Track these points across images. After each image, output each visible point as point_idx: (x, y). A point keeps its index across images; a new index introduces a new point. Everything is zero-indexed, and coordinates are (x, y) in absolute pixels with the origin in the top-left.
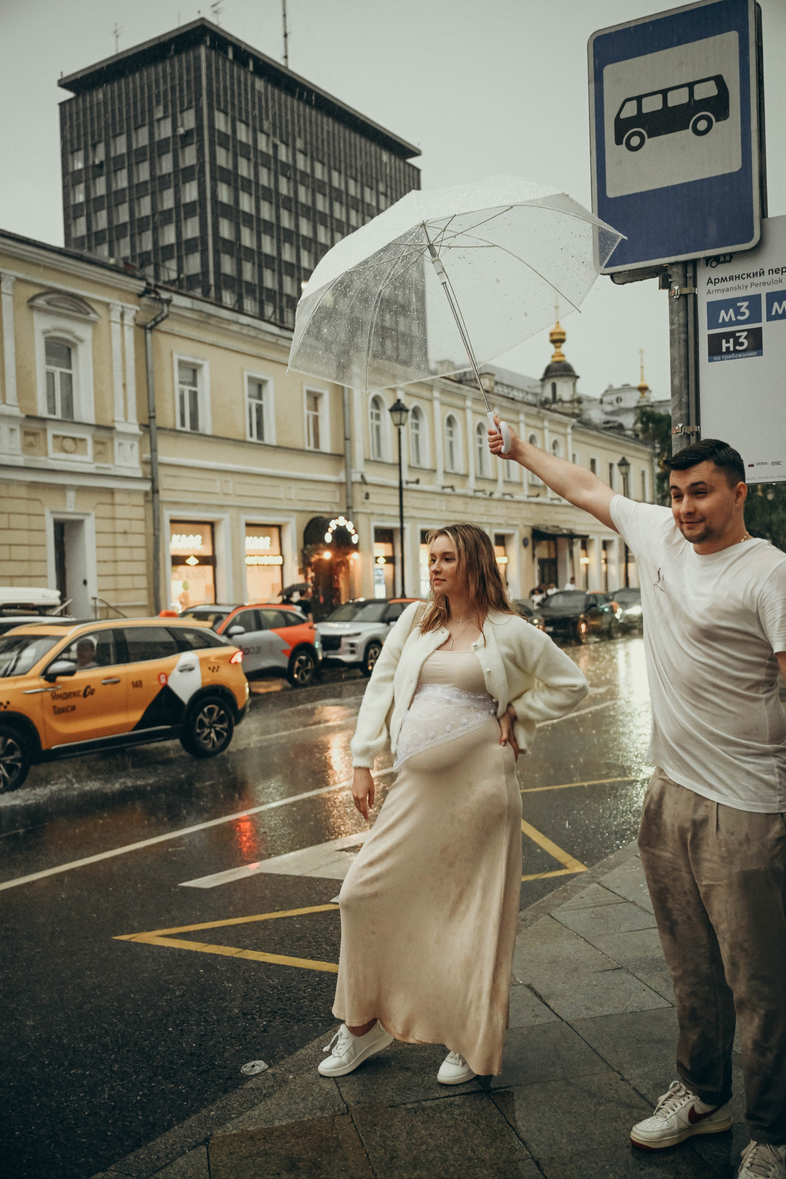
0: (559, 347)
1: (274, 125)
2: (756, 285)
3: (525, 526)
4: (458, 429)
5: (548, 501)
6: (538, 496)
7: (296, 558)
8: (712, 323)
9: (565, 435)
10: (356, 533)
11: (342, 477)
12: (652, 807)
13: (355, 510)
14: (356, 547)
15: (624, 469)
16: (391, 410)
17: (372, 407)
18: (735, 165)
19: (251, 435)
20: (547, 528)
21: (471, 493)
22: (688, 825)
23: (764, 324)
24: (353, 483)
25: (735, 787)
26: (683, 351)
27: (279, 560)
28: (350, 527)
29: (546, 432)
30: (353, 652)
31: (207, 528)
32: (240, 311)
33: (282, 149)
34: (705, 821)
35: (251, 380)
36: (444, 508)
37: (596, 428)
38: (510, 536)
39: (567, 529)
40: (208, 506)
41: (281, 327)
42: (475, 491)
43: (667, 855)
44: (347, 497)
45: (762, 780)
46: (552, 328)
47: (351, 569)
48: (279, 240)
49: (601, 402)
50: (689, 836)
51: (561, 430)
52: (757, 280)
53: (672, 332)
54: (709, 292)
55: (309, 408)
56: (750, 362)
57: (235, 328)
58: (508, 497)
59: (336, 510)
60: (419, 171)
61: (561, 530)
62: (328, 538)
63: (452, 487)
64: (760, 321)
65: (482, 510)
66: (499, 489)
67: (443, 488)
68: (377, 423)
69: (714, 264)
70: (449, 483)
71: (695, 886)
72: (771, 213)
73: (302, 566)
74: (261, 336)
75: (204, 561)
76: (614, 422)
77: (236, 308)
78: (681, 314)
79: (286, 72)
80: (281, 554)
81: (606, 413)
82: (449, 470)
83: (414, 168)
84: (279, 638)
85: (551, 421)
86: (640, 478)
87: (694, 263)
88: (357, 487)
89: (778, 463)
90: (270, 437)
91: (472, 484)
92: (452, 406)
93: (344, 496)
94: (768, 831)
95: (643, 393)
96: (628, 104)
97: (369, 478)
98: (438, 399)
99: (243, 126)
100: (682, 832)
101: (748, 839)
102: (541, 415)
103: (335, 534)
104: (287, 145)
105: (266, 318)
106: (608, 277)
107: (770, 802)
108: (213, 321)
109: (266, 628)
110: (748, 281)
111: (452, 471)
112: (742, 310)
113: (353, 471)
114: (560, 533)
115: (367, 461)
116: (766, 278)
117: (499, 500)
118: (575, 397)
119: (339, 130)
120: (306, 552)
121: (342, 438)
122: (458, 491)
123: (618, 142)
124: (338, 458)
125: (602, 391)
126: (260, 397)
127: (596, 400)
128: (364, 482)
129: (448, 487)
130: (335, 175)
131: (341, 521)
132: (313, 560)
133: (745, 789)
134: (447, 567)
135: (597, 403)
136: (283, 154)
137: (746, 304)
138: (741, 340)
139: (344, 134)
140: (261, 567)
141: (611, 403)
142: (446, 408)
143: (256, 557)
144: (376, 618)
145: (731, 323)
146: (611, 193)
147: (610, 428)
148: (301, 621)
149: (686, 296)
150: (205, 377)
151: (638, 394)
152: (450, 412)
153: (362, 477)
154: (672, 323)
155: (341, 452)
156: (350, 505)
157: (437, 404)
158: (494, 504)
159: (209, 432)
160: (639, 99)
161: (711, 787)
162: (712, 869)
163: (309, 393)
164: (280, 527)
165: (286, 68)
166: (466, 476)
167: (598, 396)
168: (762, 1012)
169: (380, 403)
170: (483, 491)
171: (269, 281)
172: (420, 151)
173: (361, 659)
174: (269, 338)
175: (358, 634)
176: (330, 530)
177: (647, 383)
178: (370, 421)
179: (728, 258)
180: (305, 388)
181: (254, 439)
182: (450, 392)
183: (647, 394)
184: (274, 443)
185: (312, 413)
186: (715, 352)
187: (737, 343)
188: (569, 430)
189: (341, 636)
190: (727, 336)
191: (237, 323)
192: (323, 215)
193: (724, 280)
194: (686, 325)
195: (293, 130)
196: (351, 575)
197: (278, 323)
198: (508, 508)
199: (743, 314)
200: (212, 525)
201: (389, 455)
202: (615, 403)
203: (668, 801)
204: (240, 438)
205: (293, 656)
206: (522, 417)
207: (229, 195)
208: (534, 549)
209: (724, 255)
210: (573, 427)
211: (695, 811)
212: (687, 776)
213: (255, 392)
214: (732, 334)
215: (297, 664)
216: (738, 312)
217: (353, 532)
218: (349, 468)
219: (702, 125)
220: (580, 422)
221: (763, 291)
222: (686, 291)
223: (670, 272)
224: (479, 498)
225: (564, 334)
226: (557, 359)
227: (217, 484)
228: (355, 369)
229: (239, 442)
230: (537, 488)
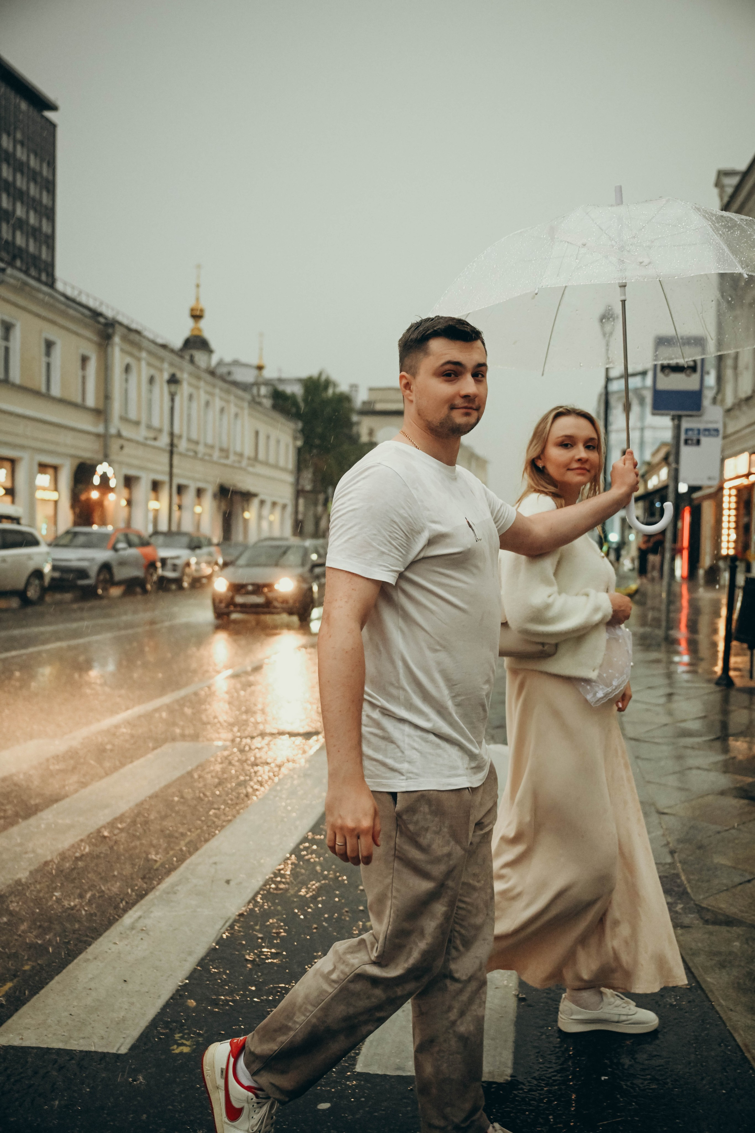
0: (198, 322)
3: (215, 482)
6: (225, 458)
7: (68, 496)
9: (243, 409)
10: (113, 478)
11: (101, 430)
13: (111, 458)
14: (111, 490)
17: (125, 373)
20: (229, 485)
21: (185, 451)
24: (110, 436)
27: (56, 496)
28: (110, 472)
29: (232, 405)
31: (10, 464)
35: (45, 340)
36: (166, 462)
38: (205, 490)
39: (242, 488)
42: (188, 450)
44: (104, 447)
46: (192, 303)
55: (81, 369)
57: (41, 296)
58: (207, 458)
59: (99, 456)
60: (54, 126)
61: (239, 488)
62: (96, 481)
65: (190, 466)
66: (203, 450)
67: (167, 445)
68: (126, 386)
73: (72, 503)
75: (7, 491)
80: (57, 491)
83: (50, 121)
85: (235, 396)
87: (682, 415)
88: (113, 440)
90: (55, 391)
91: (186, 443)
93: (102, 444)
95: (259, 371)
96: (665, 361)
97: (125, 433)
102: (229, 390)
103: (100, 478)
108: (27, 289)
113: (111, 425)
114: (236, 489)
115: (121, 418)
117: (201, 459)
120: (76, 491)
121: (103, 397)
123: (662, 372)
124: (98, 413)
126: (49, 356)
128: (119, 435)
131: (104, 467)
132: (82, 498)
150: (17, 334)
153: (119, 432)
155: (102, 408)
156: (106, 454)
158: (198, 462)
159: (16, 382)
160: (669, 360)
163: (82, 355)
164: (56, 468)
166: (181, 437)
169: (130, 370)
170: (193, 450)
172: (57, 107)
176: (97, 475)
177: (265, 362)
178: (124, 384)
179: (692, 416)
180: (79, 351)
181: (45, 391)
183: (263, 372)
184: (57, 396)
185: (83, 372)
188: (246, 405)
198: (207, 466)
200: (13, 462)
201: (134, 413)
204: (37, 389)
208: (220, 501)
210: (248, 403)
213: (47, 352)
217: (111, 477)
218: (107, 423)
219: (689, 374)
224: (190, 456)
225: (202, 311)
226: (196, 333)
227: (21, 427)
228: (117, 339)
229: (36, 393)
230: (225, 452)
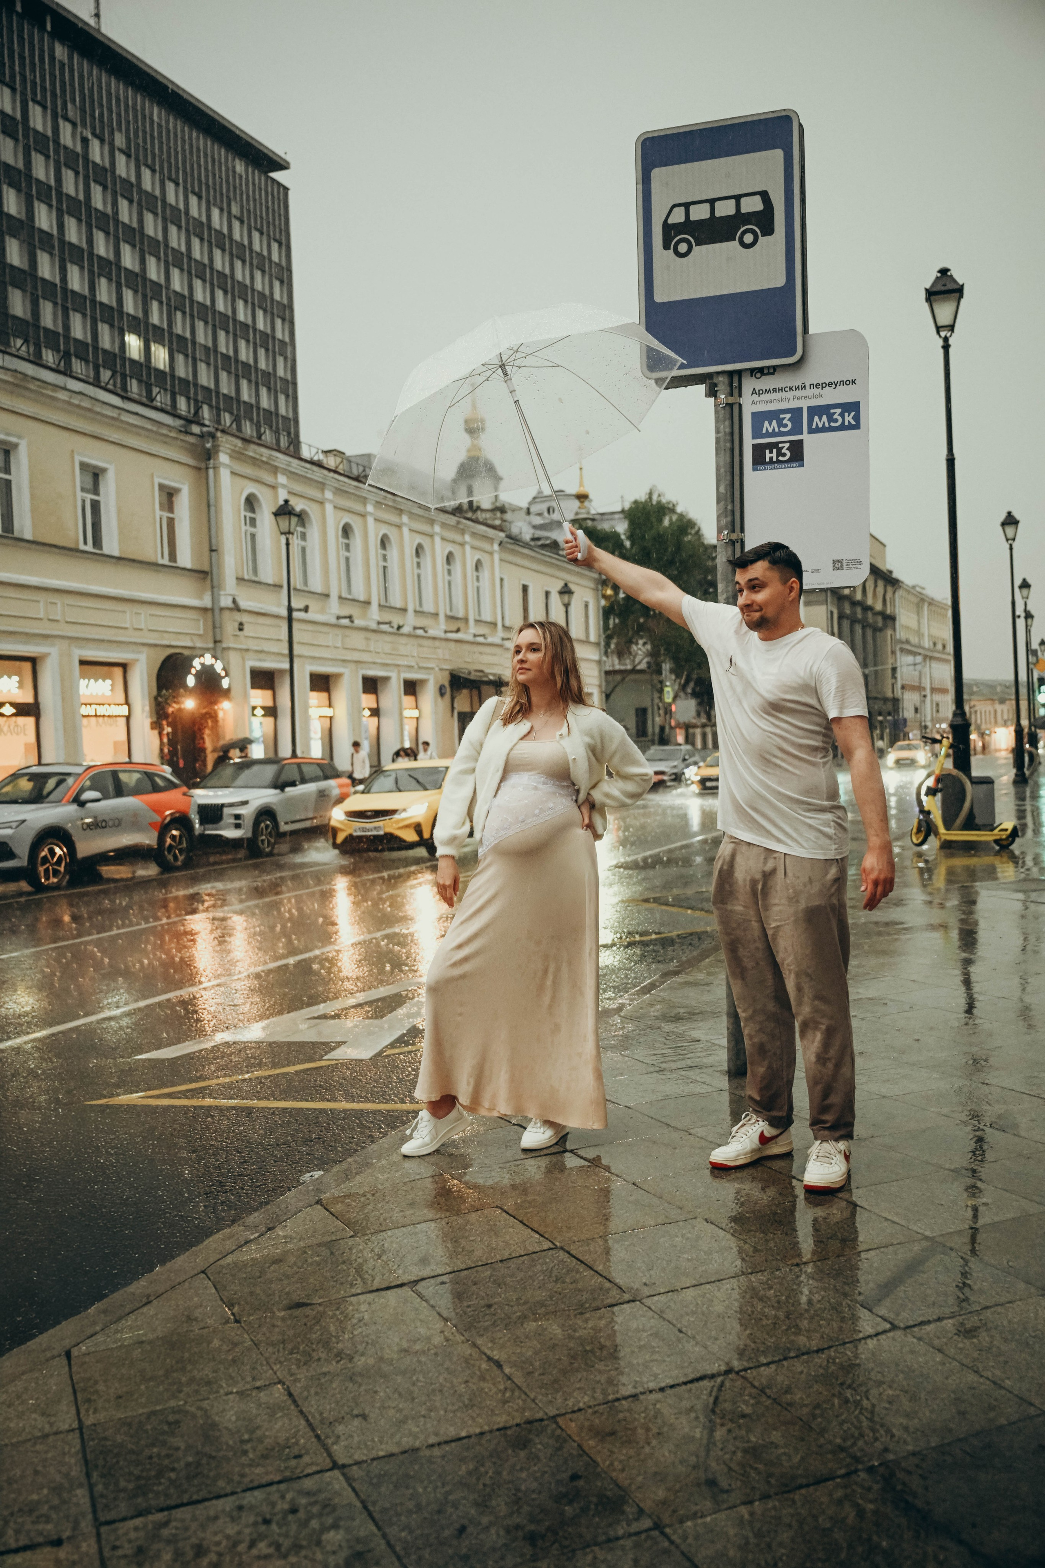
0: (477, 438)
1: (83, 110)
2: (798, 398)
3: (441, 670)
4: (357, 541)
5: (470, 638)
6: (458, 631)
7: (147, 708)
8: (757, 433)
9: (491, 554)
10: (227, 675)
11: (207, 602)
12: (725, 867)
13: (224, 645)
14: (227, 693)
15: (566, 598)
16: (276, 514)
17: (245, 510)
18: (780, 281)
19: (85, 543)
20: (469, 673)
21: (374, 626)
22: (758, 876)
23: (805, 437)
24: (222, 609)
25: (799, 839)
26: (728, 460)
27: (124, 710)
28: (219, 667)
29: (468, 548)
30: (238, 826)
31: (27, 666)
32: (67, 372)
33: (95, 146)
34: (774, 871)
35: (84, 466)
36: (339, 645)
37: (526, 545)
38: (423, 682)
39: (494, 675)
40: (29, 637)
41: (123, 398)
42: (379, 623)
43: (739, 908)
44: (214, 627)
45: (821, 832)
46: (466, 413)
47: (221, 723)
48: (91, 272)
49: (528, 512)
50: (760, 887)
51: (486, 546)
52: (798, 393)
53: (718, 441)
54: (753, 403)
55: (162, 508)
56: (791, 473)
58: (420, 632)
59: (199, 644)
60: (286, 189)
61: (486, 675)
62: (191, 681)
63: (350, 617)
64: (802, 433)
65: (387, 648)
66: (410, 621)
67: (338, 618)
68: (252, 530)
69: (758, 375)
70: (346, 613)
71: (764, 930)
72: (812, 330)
73: (155, 719)
74: (98, 408)
75: (22, 710)
76: (547, 538)
77: (62, 368)
78: (727, 423)
79: (99, 37)
80: (127, 703)
81: (535, 527)
82: (344, 595)
83: (279, 184)
84: (145, 807)
85: (474, 534)
86: (583, 611)
87: (739, 373)
88: (226, 614)
89: (818, 571)
90: (111, 546)
91: (374, 613)
92: (349, 511)
93: (210, 624)
94: (826, 874)
95: (582, 502)
96: (676, 210)
97: (243, 604)
98: (331, 501)
99: (38, 110)
100: (754, 883)
101: (810, 881)
102: (461, 526)
103: (198, 675)
104: (102, 141)
105: (103, 384)
106: (653, 382)
107: (828, 850)
108: (33, 385)
109: (128, 795)
110: (790, 394)
111: (349, 597)
112: (785, 422)
113: (222, 593)
114: (485, 679)
115: (240, 580)
116: (808, 392)
117: (409, 635)
118: (498, 504)
119: (175, 125)
120: (160, 699)
121: (207, 549)
122: (358, 622)
123: (666, 247)
124: (202, 576)
125: (530, 499)
126: (96, 491)
127: (521, 509)
128: (236, 608)
129: (345, 617)
130: (170, 187)
131: (208, 659)
132: (170, 710)
133: (807, 839)
134: (533, 657)
135: (523, 514)
136: (96, 152)
137: (788, 416)
138: (784, 451)
139: (183, 131)
140: (101, 719)
141: (540, 514)
142: (341, 513)
143: (94, 706)
144: (267, 783)
145: (774, 434)
146: (659, 298)
147: (543, 546)
148: (171, 786)
149: (731, 405)
150: (22, 461)
151: (576, 503)
152: (347, 518)
153: (234, 601)
154: (717, 431)
155: (206, 568)
156: (218, 638)
157: (329, 507)
158: (403, 640)
159: (28, 536)
160: (687, 206)
161: (779, 840)
162: (780, 911)
163: (162, 487)
164: (124, 667)
165: (98, 31)
166: (368, 603)
167: (524, 505)
168: (824, 1027)
169: (255, 504)
170: (389, 623)
171: (78, 329)
172: (288, 163)
173: (250, 835)
174: (109, 412)
175: (245, 803)
176: (193, 671)
177: (586, 489)
178: (244, 528)
179: (772, 371)
180: (157, 481)
181: (89, 548)
182: (346, 492)
183: (586, 503)
184: (116, 554)
185: (166, 514)
186: (759, 461)
187: (780, 453)
188: (496, 547)
189: (223, 806)
190: (771, 446)
191: (65, 389)
192: (154, 241)
193: (768, 391)
194: (732, 434)
195: (111, 120)
196: (220, 730)
197: (119, 391)
198: (420, 646)
199: (786, 426)
200: (33, 661)
201: (269, 572)
202: (546, 514)
203: (739, 859)
204: (71, 545)
205: (163, 830)
206: (437, 529)
207: (19, 204)
208: (453, 699)
209: (768, 367)
210: (501, 544)
211: (765, 863)
212: (757, 835)
213: (89, 485)
214: (775, 445)
215: (169, 841)
216: (780, 424)
217: (223, 674)
218: (215, 590)
219: (748, 238)
220: (509, 537)
221: (804, 404)
222: (731, 400)
223: (715, 380)
224: (385, 632)
225: (483, 421)
226: (474, 453)
227: (40, 607)
228: (223, 458)
229: (72, 551)
230: (457, 621)
